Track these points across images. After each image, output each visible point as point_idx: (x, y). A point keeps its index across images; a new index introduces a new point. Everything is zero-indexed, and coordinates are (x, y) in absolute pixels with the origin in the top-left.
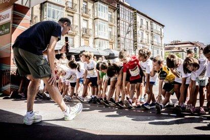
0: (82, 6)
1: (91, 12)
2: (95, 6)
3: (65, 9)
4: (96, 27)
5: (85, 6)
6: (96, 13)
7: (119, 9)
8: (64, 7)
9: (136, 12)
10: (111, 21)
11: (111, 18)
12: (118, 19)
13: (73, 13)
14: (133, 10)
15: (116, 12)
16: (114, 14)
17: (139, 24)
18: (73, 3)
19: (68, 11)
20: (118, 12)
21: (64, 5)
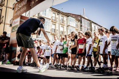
0: (60, 19)
1: (65, 22)
2: (68, 19)
3: (51, 20)
4: (68, 31)
5: (62, 19)
6: (68, 23)
7: (81, 21)
8: (50, 19)
9: (91, 22)
10: (77, 27)
11: (77, 25)
12: (81, 26)
13: (55, 23)
14: (90, 21)
15: (80, 22)
16: (79, 24)
17: (93, 29)
18: (55, 17)
19: (52, 22)
20: (81, 22)
21: (51, 18)
